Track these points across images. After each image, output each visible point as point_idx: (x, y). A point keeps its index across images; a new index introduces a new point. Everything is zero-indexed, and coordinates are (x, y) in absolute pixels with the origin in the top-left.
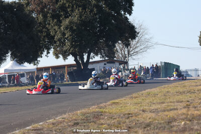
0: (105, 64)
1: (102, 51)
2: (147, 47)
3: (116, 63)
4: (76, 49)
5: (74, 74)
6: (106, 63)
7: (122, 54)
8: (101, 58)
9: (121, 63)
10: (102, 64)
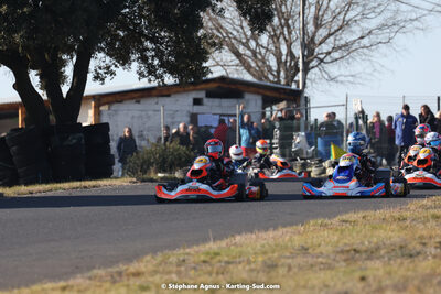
0: (197, 102)
1: (148, 44)
2: (395, 25)
3: (248, 96)
4: (17, 38)
5: (14, 149)
6: (201, 95)
7: (278, 55)
8: (141, 75)
9: (271, 95)
10: (184, 103)
